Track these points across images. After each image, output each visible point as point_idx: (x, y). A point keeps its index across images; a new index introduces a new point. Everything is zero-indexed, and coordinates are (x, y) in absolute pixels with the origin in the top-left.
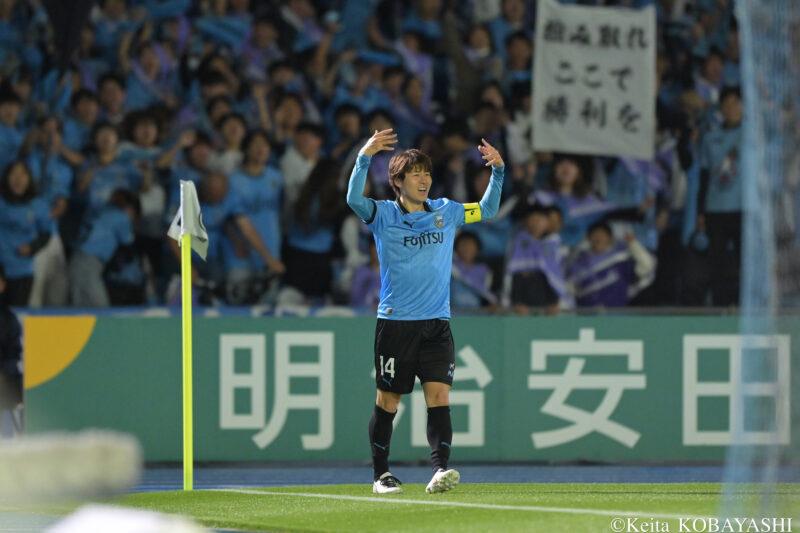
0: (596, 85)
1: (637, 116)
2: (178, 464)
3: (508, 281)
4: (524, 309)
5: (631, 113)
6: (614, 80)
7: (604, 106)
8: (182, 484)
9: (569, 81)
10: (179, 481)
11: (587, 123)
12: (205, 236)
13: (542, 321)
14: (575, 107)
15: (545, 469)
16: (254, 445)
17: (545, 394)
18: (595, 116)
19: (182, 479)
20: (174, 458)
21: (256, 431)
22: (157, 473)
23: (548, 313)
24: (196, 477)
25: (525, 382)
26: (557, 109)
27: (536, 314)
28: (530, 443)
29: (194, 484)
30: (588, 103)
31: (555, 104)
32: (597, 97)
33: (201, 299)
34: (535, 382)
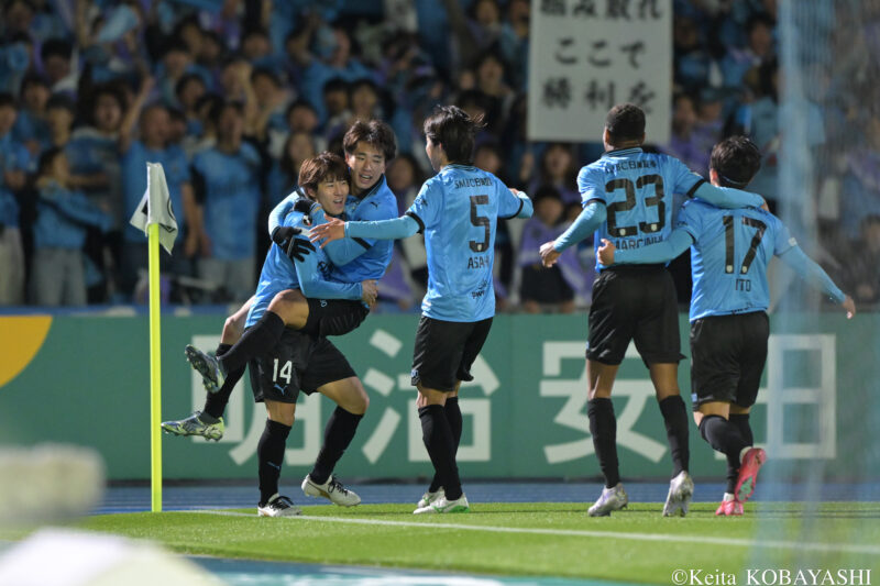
0: (604, 64)
1: (652, 95)
2: (146, 483)
3: (517, 274)
4: (535, 306)
5: (645, 92)
6: (625, 57)
7: (612, 87)
8: (150, 505)
9: (571, 61)
10: (146, 502)
11: (594, 107)
12: (174, 225)
13: (555, 319)
14: (578, 91)
15: (560, 487)
16: (231, 461)
17: (560, 402)
18: (602, 98)
19: (150, 500)
20: (140, 475)
21: (234, 445)
22: (121, 492)
23: (562, 311)
24: (165, 497)
25: (537, 389)
26: (558, 93)
27: (549, 312)
28: (543, 457)
29: (163, 505)
30: (593, 85)
31: (555, 86)
32: (603, 77)
33: (172, 297)
34: (548, 389)
